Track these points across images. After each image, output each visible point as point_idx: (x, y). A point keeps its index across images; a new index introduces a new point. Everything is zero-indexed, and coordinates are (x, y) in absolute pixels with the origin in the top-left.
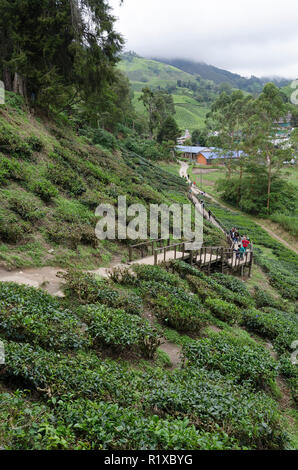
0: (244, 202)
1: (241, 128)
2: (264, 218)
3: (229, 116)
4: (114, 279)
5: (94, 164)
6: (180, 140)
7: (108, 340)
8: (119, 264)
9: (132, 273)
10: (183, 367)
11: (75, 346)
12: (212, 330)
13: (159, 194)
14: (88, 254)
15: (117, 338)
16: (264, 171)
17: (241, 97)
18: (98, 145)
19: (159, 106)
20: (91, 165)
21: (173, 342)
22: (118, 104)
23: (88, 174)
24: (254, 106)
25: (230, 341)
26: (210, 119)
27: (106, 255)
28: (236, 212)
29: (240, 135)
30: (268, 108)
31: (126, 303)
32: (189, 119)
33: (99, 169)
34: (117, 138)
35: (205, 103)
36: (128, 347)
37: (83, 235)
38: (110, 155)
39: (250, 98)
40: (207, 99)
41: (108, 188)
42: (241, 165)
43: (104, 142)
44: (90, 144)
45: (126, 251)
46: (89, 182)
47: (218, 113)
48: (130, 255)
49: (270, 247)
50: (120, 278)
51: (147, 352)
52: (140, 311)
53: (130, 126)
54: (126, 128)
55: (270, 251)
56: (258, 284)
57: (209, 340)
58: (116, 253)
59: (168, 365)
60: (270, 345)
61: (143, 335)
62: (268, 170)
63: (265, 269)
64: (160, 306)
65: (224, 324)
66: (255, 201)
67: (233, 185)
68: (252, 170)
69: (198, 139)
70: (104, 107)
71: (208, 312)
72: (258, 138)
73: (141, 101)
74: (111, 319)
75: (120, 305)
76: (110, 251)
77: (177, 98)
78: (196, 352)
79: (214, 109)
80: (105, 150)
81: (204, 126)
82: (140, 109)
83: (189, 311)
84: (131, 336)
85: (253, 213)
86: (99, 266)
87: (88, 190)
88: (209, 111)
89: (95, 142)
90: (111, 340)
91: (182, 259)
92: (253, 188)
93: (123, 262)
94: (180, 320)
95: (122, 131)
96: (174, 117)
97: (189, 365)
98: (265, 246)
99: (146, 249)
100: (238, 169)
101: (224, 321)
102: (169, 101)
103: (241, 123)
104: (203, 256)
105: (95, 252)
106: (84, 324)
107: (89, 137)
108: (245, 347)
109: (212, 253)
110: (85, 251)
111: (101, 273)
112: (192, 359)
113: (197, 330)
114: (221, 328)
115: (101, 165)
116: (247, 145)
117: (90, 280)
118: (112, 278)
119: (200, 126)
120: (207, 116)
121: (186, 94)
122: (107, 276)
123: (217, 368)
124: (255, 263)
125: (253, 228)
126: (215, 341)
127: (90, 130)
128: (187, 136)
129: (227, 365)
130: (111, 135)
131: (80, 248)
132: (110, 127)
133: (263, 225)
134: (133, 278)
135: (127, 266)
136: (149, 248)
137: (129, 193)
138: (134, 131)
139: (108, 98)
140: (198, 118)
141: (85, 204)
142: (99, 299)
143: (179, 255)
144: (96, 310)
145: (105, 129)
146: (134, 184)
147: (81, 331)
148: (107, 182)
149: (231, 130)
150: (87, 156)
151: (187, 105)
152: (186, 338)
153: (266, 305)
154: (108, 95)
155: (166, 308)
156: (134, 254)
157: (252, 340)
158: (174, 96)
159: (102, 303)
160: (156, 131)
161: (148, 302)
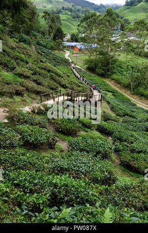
0: (98, 70)
1: (95, 32)
2: (108, 78)
3: (89, 26)
4: (33, 112)
5: (20, 53)
6: (65, 39)
7: (31, 141)
8: (36, 104)
9: (42, 108)
10: (69, 151)
11: (15, 145)
12: (82, 133)
13: (55, 68)
14: (19, 100)
15: (36, 140)
16: (107, 54)
17: (95, 15)
18: (22, 43)
19: (53, 21)
20: (18, 54)
21: (63, 140)
22: (30, 20)
23: (17, 59)
24: (102, 20)
25: (91, 138)
26: (80, 28)
27: (29, 100)
28: (94, 75)
29: (95, 36)
30: (109, 21)
31: (40, 123)
32: (69, 28)
33: (23, 56)
34: (32, 39)
35: (77, 19)
36: (42, 144)
37: (16, 91)
38: (28, 48)
39: (100, 16)
40: (78, 17)
41: (28, 66)
42: (96, 51)
43: (25, 41)
44: (17, 43)
45: (39, 98)
46: (18, 63)
47: (84, 24)
48: (41, 99)
49: (111, 92)
50: (36, 111)
51: (51, 146)
52: (47, 126)
53: (38, 32)
54: (36, 33)
55: (111, 94)
56: (105, 110)
57: (81, 138)
58: (34, 99)
59: (62, 151)
60: (110, 138)
61: (49, 137)
62: (109, 54)
63: (108, 103)
64: (57, 123)
65: (88, 130)
66: (103, 70)
67: (92, 62)
68: (101, 53)
69: (74, 38)
70: (23, 22)
71: (80, 125)
72: (104, 37)
73: (44, 19)
74: (32, 131)
75: (37, 124)
76: (31, 98)
77: (62, 17)
78: (75, 144)
79: (82, 22)
80: (25, 46)
81: (77, 31)
82: (43, 23)
83: (71, 125)
84: (43, 139)
85: (102, 75)
86: (25, 106)
87: (17, 67)
88: (79, 23)
89: (20, 41)
90: (33, 141)
91: (68, 100)
92: (102, 63)
93: (38, 103)
94: (67, 129)
95: (34, 35)
96: (61, 27)
97: (71, 150)
98: (109, 91)
99: (49, 96)
100: (95, 53)
101: (88, 128)
102: (58, 18)
103: (96, 29)
104: (78, 98)
105: (23, 99)
106: (18, 135)
107: (16, 39)
108: (98, 140)
109: (82, 96)
110: (17, 99)
111: (27, 109)
112: (73, 148)
113: (75, 134)
114: (87, 132)
115: (23, 53)
116: (99, 41)
117: (20, 113)
118: (32, 111)
119: (75, 31)
120: (78, 26)
121: (67, 14)
122: (29, 110)
123: (85, 150)
124: (104, 100)
125: (103, 83)
126: (84, 138)
127: (17, 35)
128: (68, 37)
129: (90, 149)
130: (29, 37)
131: (15, 97)
132: (28, 33)
133: (108, 81)
134: (43, 111)
135: (40, 105)
136: (51, 95)
137: (39, 68)
138: (41, 35)
139: (24, 17)
140: (74, 27)
141: (16, 74)
142: (25, 122)
143: (66, 98)
144: (25, 127)
145: (25, 34)
146: (41, 63)
147: (17, 138)
148: (27, 63)
149: (91, 33)
150: (15, 49)
151: (68, 20)
152: (70, 138)
153: (109, 119)
154: (24, 15)
155: (59, 124)
156: (43, 98)
157: (102, 136)
158: (60, 15)
159: (27, 124)
160: (52, 34)
161: (51, 122)
